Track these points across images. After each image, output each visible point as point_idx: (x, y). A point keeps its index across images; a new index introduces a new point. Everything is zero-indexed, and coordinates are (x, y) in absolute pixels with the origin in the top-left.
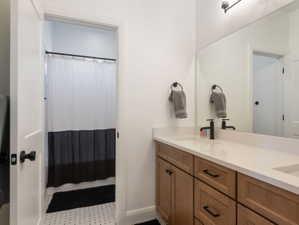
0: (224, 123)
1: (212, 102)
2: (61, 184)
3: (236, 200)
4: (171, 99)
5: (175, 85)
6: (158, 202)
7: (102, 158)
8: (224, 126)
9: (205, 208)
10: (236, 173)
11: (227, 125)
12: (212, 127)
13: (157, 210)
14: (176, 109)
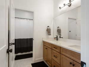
0: (60, 36)
1: (58, 31)
2: (18, 53)
3: (60, 53)
4: (47, 30)
5: (48, 27)
6: (44, 57)
7: (29, 46)
8: (60, 37)
9: (54, 56)
10: (60, 47)
11: (61, 37)
12: (57, 37)
13: (44, 59)
14: (48, 33)
